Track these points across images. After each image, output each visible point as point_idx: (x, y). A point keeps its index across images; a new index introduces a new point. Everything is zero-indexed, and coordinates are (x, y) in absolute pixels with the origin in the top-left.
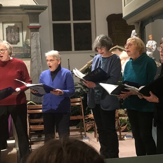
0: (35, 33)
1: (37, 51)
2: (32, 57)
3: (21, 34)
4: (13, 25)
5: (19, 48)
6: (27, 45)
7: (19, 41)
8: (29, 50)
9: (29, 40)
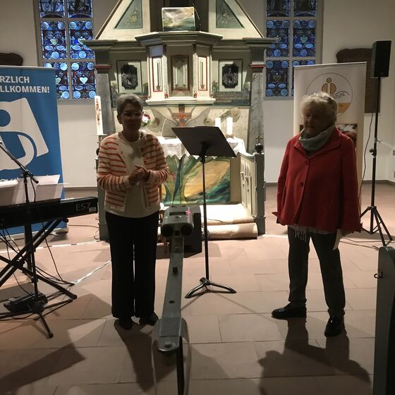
0: (257, 74)
1: (259, 97)
2: (252, 105)
3: (240, 75)
4: (231, 63)
5: (237, 92)
6: (247, 89)
7: (237, 84)
8: (249, 95)
9: (249, 83)
